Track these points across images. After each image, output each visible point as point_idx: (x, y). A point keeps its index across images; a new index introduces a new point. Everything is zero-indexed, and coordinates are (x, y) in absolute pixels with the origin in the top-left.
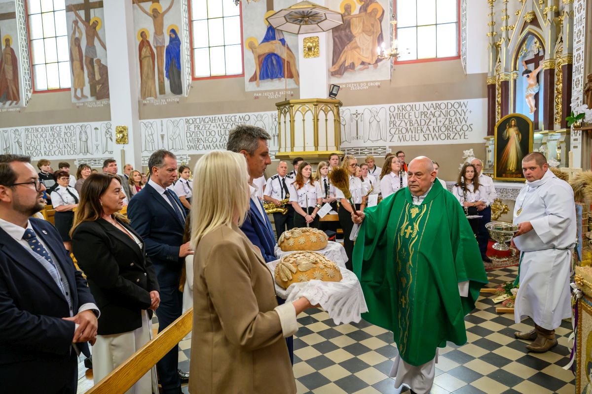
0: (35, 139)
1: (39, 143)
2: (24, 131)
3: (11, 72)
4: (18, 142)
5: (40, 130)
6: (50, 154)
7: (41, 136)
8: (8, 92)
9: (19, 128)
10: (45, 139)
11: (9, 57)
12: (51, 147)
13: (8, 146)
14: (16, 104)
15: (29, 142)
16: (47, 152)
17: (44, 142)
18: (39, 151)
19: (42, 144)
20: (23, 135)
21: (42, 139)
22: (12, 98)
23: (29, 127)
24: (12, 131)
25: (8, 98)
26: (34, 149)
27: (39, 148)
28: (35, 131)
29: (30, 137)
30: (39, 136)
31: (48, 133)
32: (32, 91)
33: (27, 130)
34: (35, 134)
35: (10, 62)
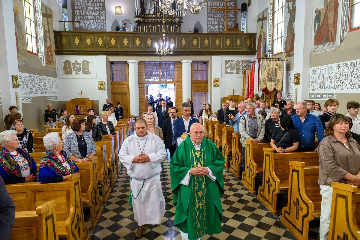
0: (344, 74)
1: (346, 77)
2: (335, 67)
3: (332, 17)
4: (330, 77)
5: (349, 65)
6: (355, 87)
7: (350, 70)
8: (328, 35)
9: (332, 65)
10: (352, 74)
11: (333, 4)
12: (356, 81)
13: (322, 80)
14: (333, 44)
15: (338, 77)
16: (353, 86)
17: (351, 77)
18: (345, 85)
19: (349, 79)
20: (334, 71)
21: (350, 73)
22: (330, 40)
23: (340, 63)
24: (327, 68)
25: (327, 41)
26: (342, 83)
27: (345, 82)
28: (344, 67)
29: (339, 73)
30: (347, 71)
31: (355, 68)
32: (348, 30)
33: (338, 66)
34: (344, 69)
35: (332, 9)
